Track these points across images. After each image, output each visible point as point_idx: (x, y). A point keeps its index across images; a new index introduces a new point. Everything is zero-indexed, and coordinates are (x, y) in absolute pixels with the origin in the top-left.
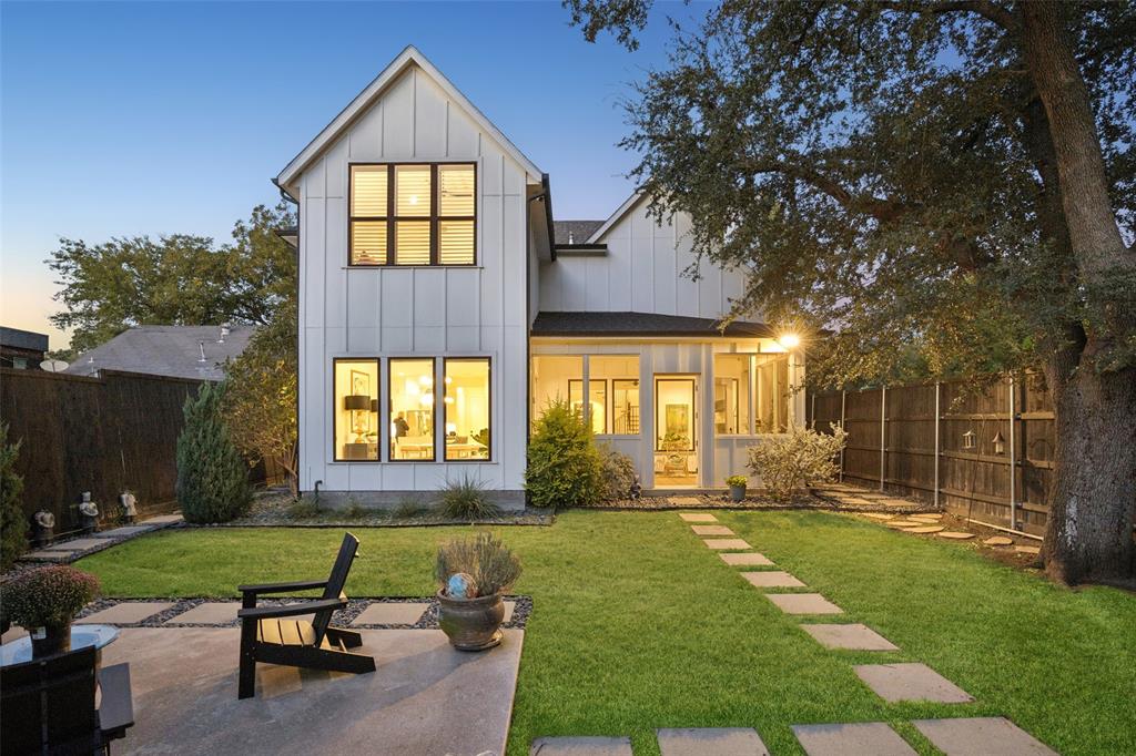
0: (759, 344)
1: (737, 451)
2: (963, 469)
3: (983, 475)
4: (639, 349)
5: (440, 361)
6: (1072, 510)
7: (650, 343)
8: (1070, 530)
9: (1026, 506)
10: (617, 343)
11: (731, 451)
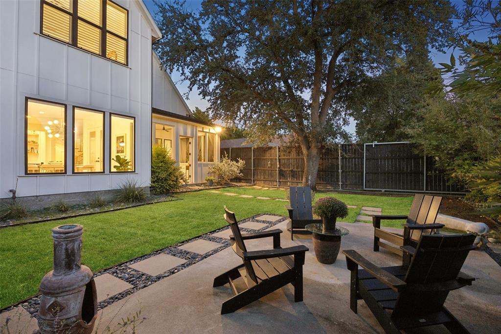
0: (203, 128)
1: (203, 168)
2: (260, 173)
3: (267, 174)
4: (175, 124)
5: (107, 115)
6: (310, 178)
7: (178, 122)
8: (309, 182)
9: (281, 180)
10: (168, 120)
11: (202, 168)
